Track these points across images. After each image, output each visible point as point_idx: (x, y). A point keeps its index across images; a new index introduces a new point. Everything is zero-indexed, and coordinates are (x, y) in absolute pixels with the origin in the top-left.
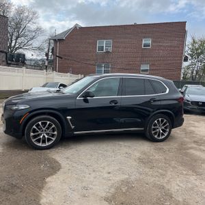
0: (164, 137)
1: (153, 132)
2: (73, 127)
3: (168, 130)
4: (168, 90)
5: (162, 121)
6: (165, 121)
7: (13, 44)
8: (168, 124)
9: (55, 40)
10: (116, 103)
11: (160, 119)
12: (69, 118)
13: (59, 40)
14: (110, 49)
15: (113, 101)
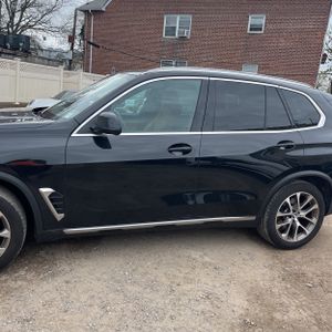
0: (302, 237)
1: (278, 226)
2: (60, 217)
3: (314, 220)
4: (323, 118)
5: (303, 198)
6: (310, 198)
7: (16, 20)
8: (316, 206)
9: (86, 12)
10: (185, 152)
11: (298, 194)
12: (46, 191)
13: (95, 12)
14: (187, 33)
15: (179, 146)
